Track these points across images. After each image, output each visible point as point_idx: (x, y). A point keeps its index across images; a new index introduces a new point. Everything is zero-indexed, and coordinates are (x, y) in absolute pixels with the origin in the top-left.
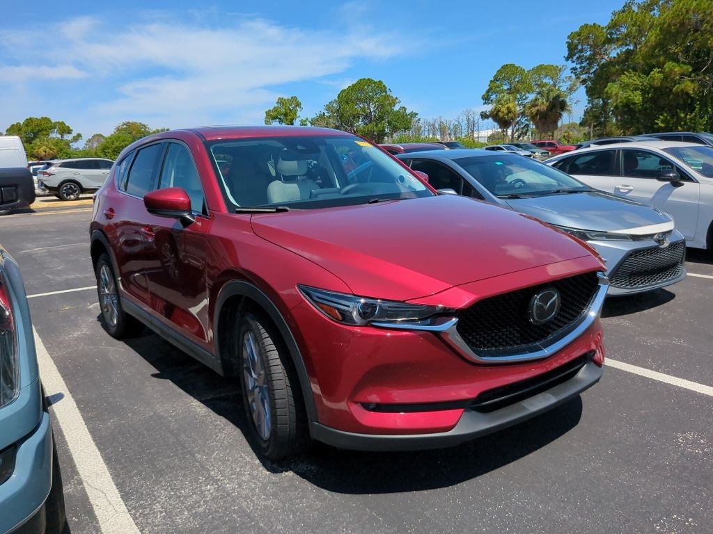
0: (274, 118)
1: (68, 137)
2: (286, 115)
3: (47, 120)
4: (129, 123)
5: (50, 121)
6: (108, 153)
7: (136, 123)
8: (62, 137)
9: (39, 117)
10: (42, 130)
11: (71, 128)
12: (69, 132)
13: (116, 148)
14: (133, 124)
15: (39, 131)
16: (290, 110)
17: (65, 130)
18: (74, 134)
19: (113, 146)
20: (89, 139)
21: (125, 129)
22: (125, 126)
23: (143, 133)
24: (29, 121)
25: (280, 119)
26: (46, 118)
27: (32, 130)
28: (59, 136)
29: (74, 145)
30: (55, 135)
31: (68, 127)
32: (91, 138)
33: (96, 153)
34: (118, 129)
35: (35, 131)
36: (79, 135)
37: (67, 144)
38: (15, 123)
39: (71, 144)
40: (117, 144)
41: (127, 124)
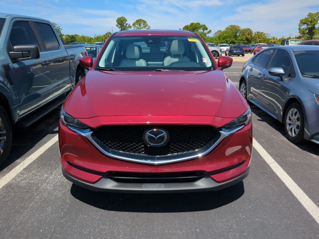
0: (304, 23)
1: (206, 31)
2: (311, 22)
3: (198, 24)
4: (232, 25)
5: (200, 24)
6: (221, 39)
7: (235, 25)
8: (203, 31)
9: (196, 23)
10: (196, 28)
11: (207, 28)
12: (207, 29)
13: (224, 37)
14: (234, 26)
15: (195, 29)
16: (315, 19)
17: (205, 28)
18: (208, 30)
19: (223, 36)
20: (216, 33)
21: (230, 28)
22: (230, 27)
23: (237, 30)
24: (192, 24)
25: (307, 24)
26: (198, 23)
27: (192, 28)
28: (202, 31)
29: (208, 35)
30: (201, 31)
31: (207, 27)
32: (216, 32)
33: (215, 39)
34: (227, 28)
35: (193, 29)
36: (210, 31)
37: (205, 35)
38: (186, 25)
39: (206, 35)
40: (225, 35)
41: (231, 26)
